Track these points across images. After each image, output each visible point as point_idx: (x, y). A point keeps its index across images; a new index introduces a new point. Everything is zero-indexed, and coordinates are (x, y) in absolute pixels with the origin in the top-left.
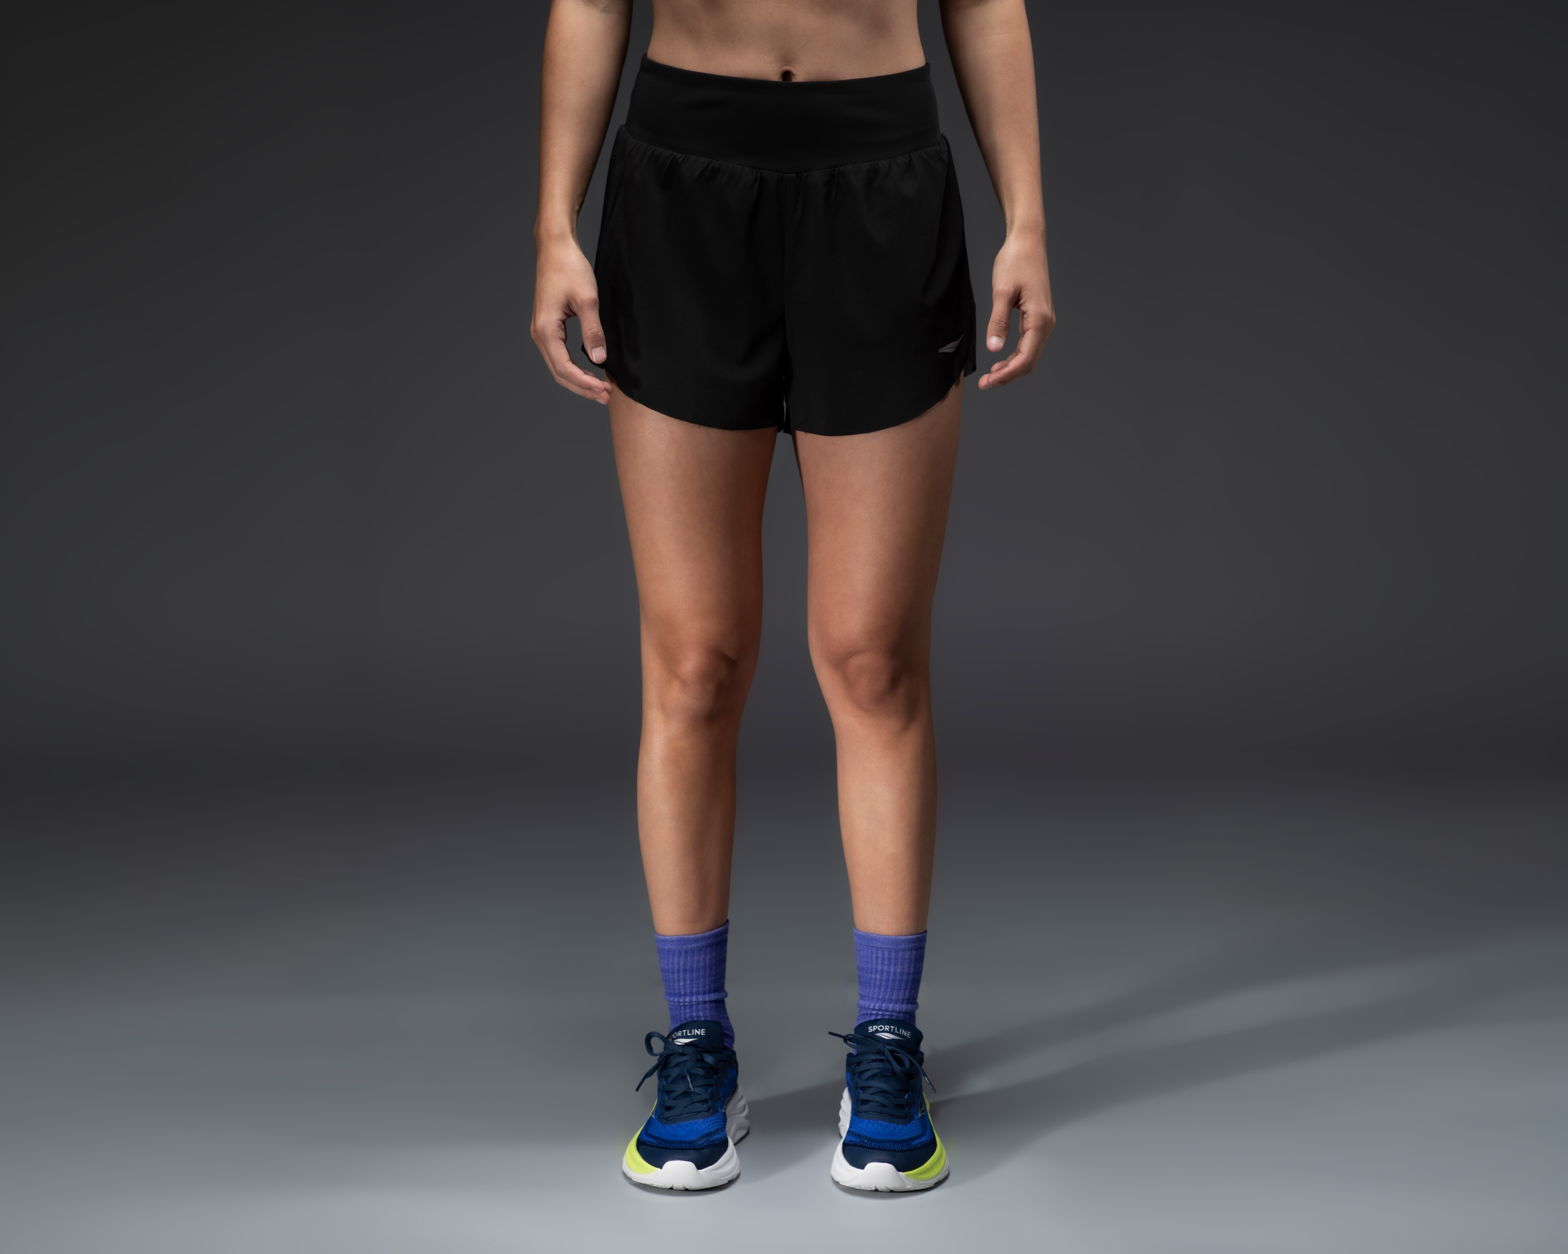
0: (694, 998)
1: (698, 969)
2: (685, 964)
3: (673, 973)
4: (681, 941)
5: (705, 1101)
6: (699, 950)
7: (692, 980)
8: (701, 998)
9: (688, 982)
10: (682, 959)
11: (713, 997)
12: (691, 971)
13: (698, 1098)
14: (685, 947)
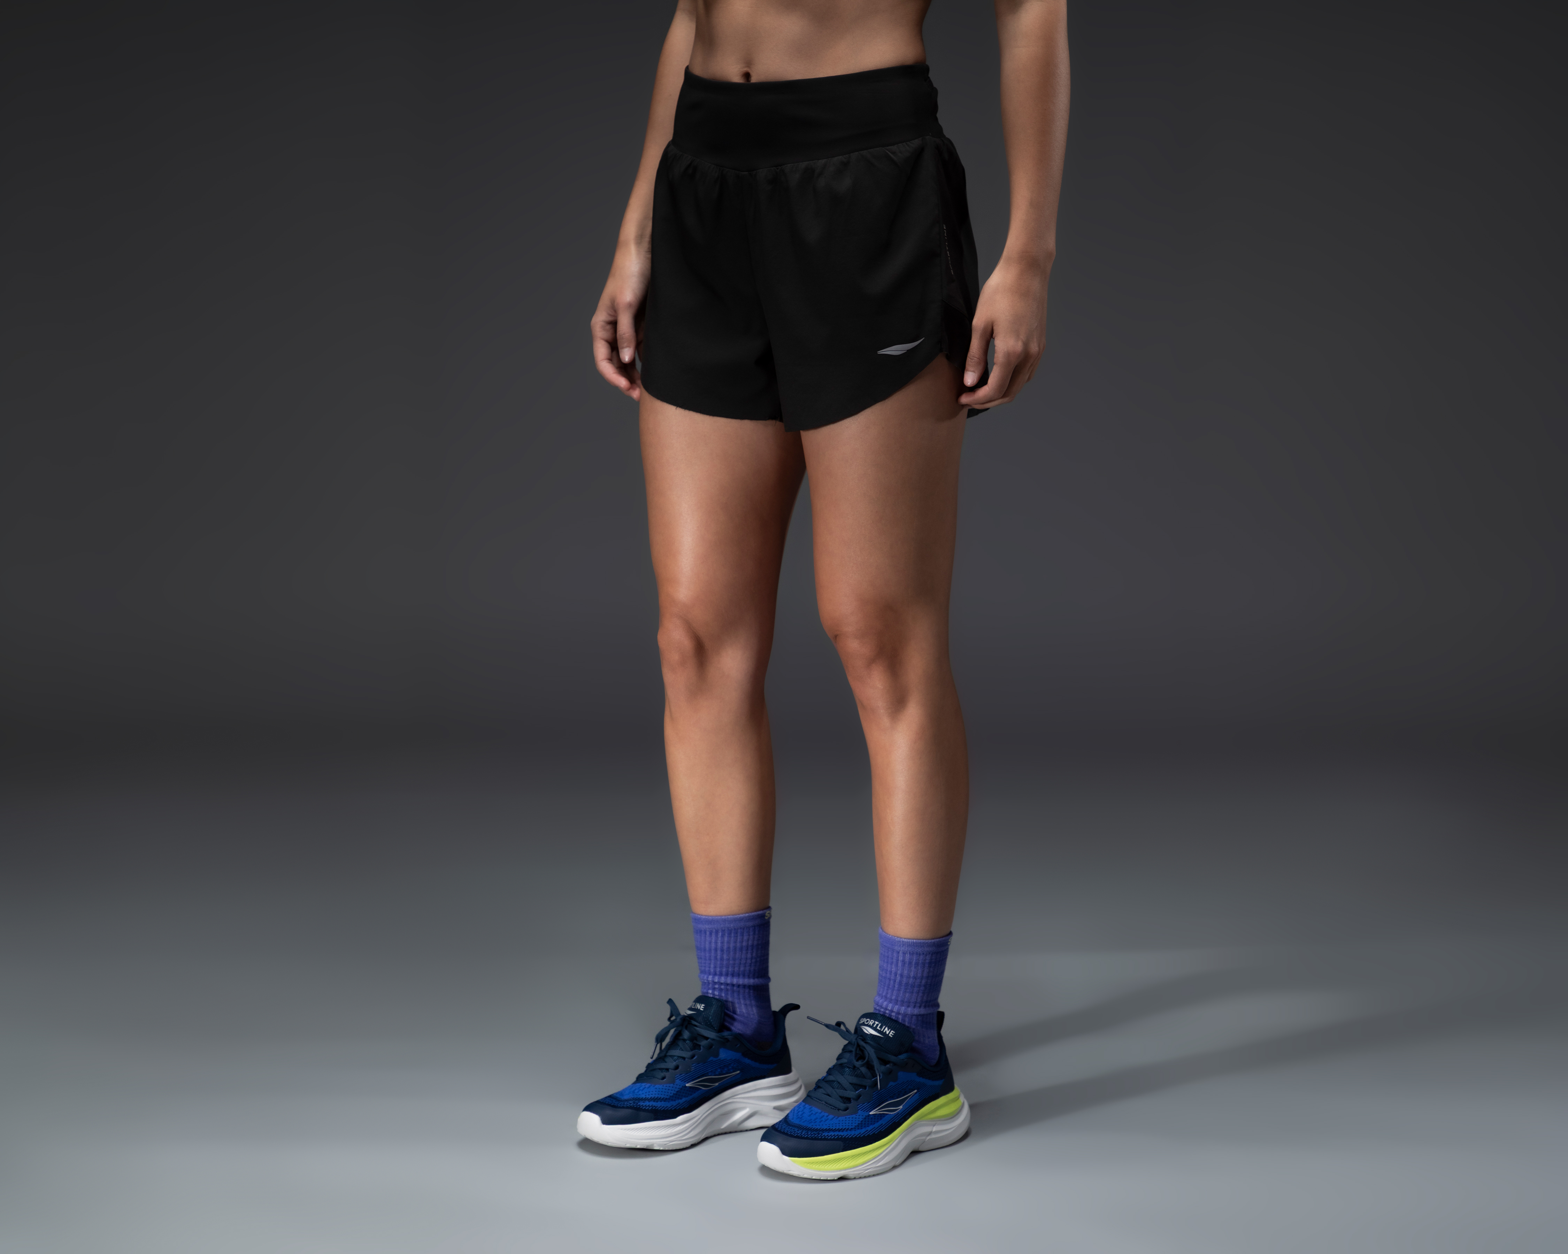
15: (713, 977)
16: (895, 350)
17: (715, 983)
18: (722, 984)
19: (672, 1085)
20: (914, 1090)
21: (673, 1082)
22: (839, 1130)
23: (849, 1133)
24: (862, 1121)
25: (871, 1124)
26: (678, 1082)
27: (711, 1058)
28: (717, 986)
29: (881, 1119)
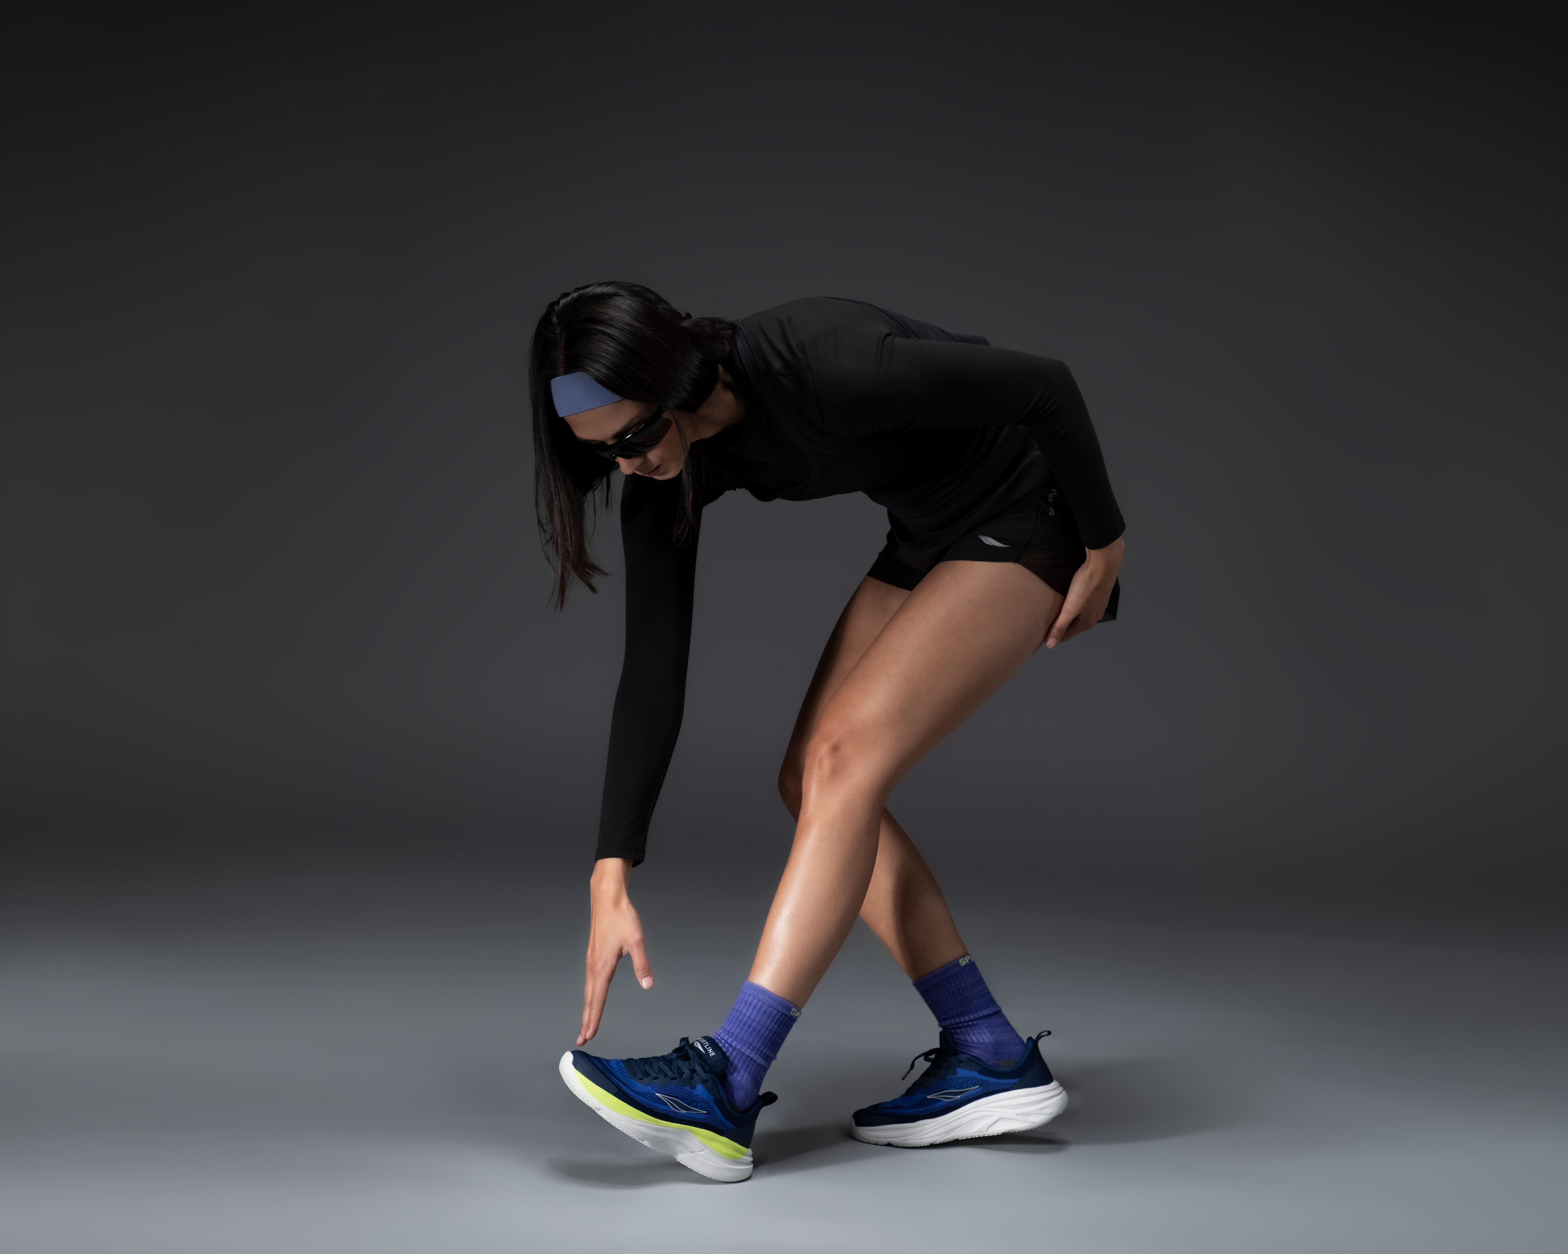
20: (705, 1111)
22: (623, 1084)
23: (631, 1092)
24: (645, 1093)
25: (650, 1100)
29: (660, 1104)
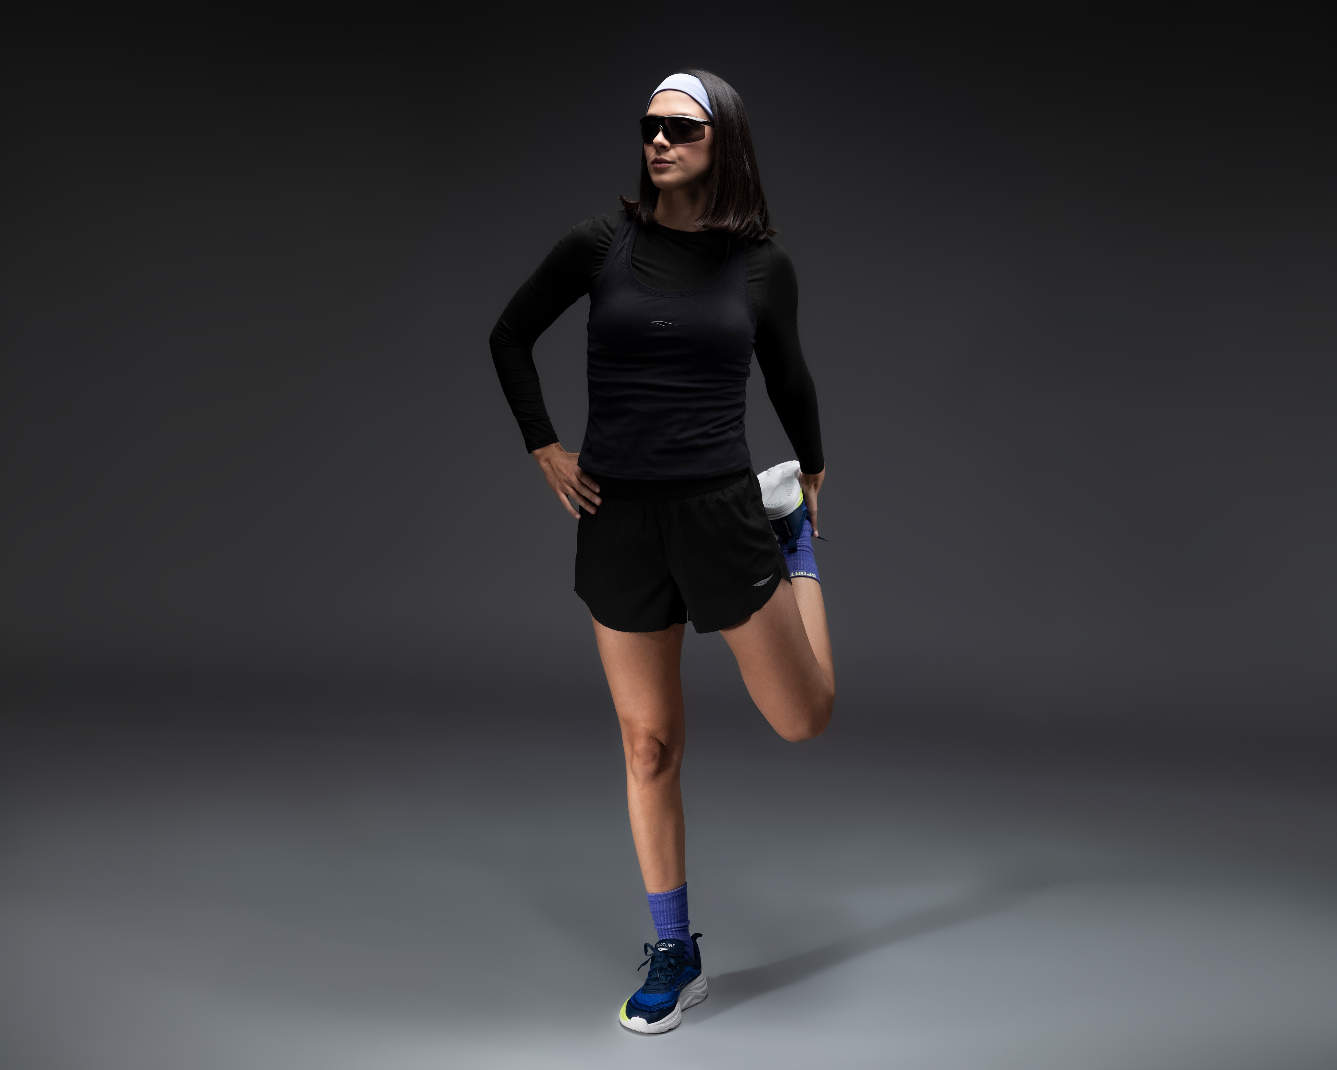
0: (666, 927)
1: (667, 911)
2: (660, 908)
3: (655, 913)
4: (657, 896)
5: (665, 984)
6: (666, 900)
7: (664, 917)
8: (669, 926)
9: (662, 918)
10: (658, 906)
11: (682, 924)
12: (663, 912)
13: (661, 982)
14: (659, 899)
15: (667, 926)
16: (762, 583)
17: (668, 929)
18: (673, 928)
19: (671, 992)
21: (671, 990)
26: (672, 989)
27: (682, 973)
28: (669, 930)
